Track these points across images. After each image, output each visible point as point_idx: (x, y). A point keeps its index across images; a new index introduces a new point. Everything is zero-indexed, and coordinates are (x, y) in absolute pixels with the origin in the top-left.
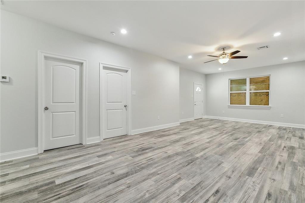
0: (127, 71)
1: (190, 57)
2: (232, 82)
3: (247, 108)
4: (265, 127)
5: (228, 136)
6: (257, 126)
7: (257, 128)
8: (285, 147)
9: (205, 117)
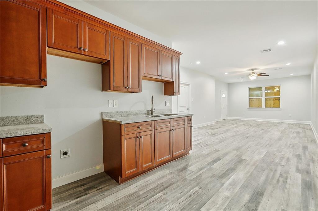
0: (188, 85)
1: (226, 74)
2: (251, 89)
3: (264, 110)
4: (279, 123)
5: (257, 128)
6: (272, 123)
7: (273, 124)
8: (290, 144)
9: (229, 118)
